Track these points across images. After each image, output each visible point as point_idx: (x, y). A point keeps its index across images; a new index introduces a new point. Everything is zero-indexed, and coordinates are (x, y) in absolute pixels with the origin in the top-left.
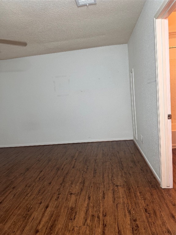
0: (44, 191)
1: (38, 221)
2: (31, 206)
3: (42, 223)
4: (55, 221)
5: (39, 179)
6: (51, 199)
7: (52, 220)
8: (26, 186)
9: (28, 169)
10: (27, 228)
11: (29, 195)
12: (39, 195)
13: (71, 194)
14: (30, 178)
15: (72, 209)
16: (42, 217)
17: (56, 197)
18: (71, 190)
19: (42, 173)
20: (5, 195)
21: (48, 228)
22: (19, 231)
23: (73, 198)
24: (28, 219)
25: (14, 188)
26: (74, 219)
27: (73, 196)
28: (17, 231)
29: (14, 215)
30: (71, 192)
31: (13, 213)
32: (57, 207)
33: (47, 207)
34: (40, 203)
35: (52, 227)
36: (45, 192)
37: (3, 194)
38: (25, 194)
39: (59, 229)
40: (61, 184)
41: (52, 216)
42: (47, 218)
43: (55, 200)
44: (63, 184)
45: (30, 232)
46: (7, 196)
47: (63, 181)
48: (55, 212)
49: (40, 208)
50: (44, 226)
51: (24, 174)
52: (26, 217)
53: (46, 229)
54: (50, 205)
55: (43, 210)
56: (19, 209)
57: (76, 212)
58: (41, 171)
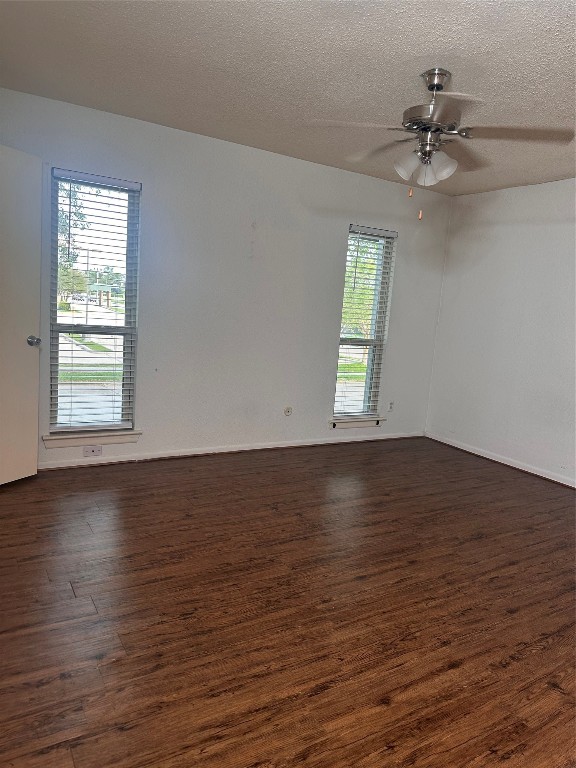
0: (477, 621)
1: (406, 680)
2: (418, 634)
3: (411, 693)
4: (446, 715)
5: (492, 580)
6: (478, 655)
7: (439, 706)
8: (444, 577)
9: (479, 537)
10: (372, 675)
11: (433, 603)
12: (456, 621)
13: (555, 686)
14: (468, 564)
15: (520, 727)
16: (423, 679)
17: (499, 659)
18: (562, 674)
19: (513, 570)
20: (385, 567)
21: (415, 717)
22: (351, 667)
23: (551, 701)
24: (388, 657)
25: (412, 562)
26: (504, 758)
27: (555, 695)
28: (349, 662)
29: (367, 625)
30: (558, 681)
31: (369, 617)
32: (479, 686)
33: (453, 665)
34: (445, 644)
35: (428, 723)
36: (479, 625)
37: (381, 562)
38: (427, 595)
39: (441, 744)
40: (545, 636)
41: (447, 698)
42: (432, 692)
43: (491, 665)
44: (550, 640)
45: (371, 687)
46: (386, 571)
47: (558, 631)
48: (466, 694)
49: (433, 654)
50: (409, 702)
51: (461, 543)
52: (388, 649)
53: (410, 714)
54: (466, 667)
55: (439, 665)
56: (388, 620)
57: (523, 747)
58: (513, 564)
